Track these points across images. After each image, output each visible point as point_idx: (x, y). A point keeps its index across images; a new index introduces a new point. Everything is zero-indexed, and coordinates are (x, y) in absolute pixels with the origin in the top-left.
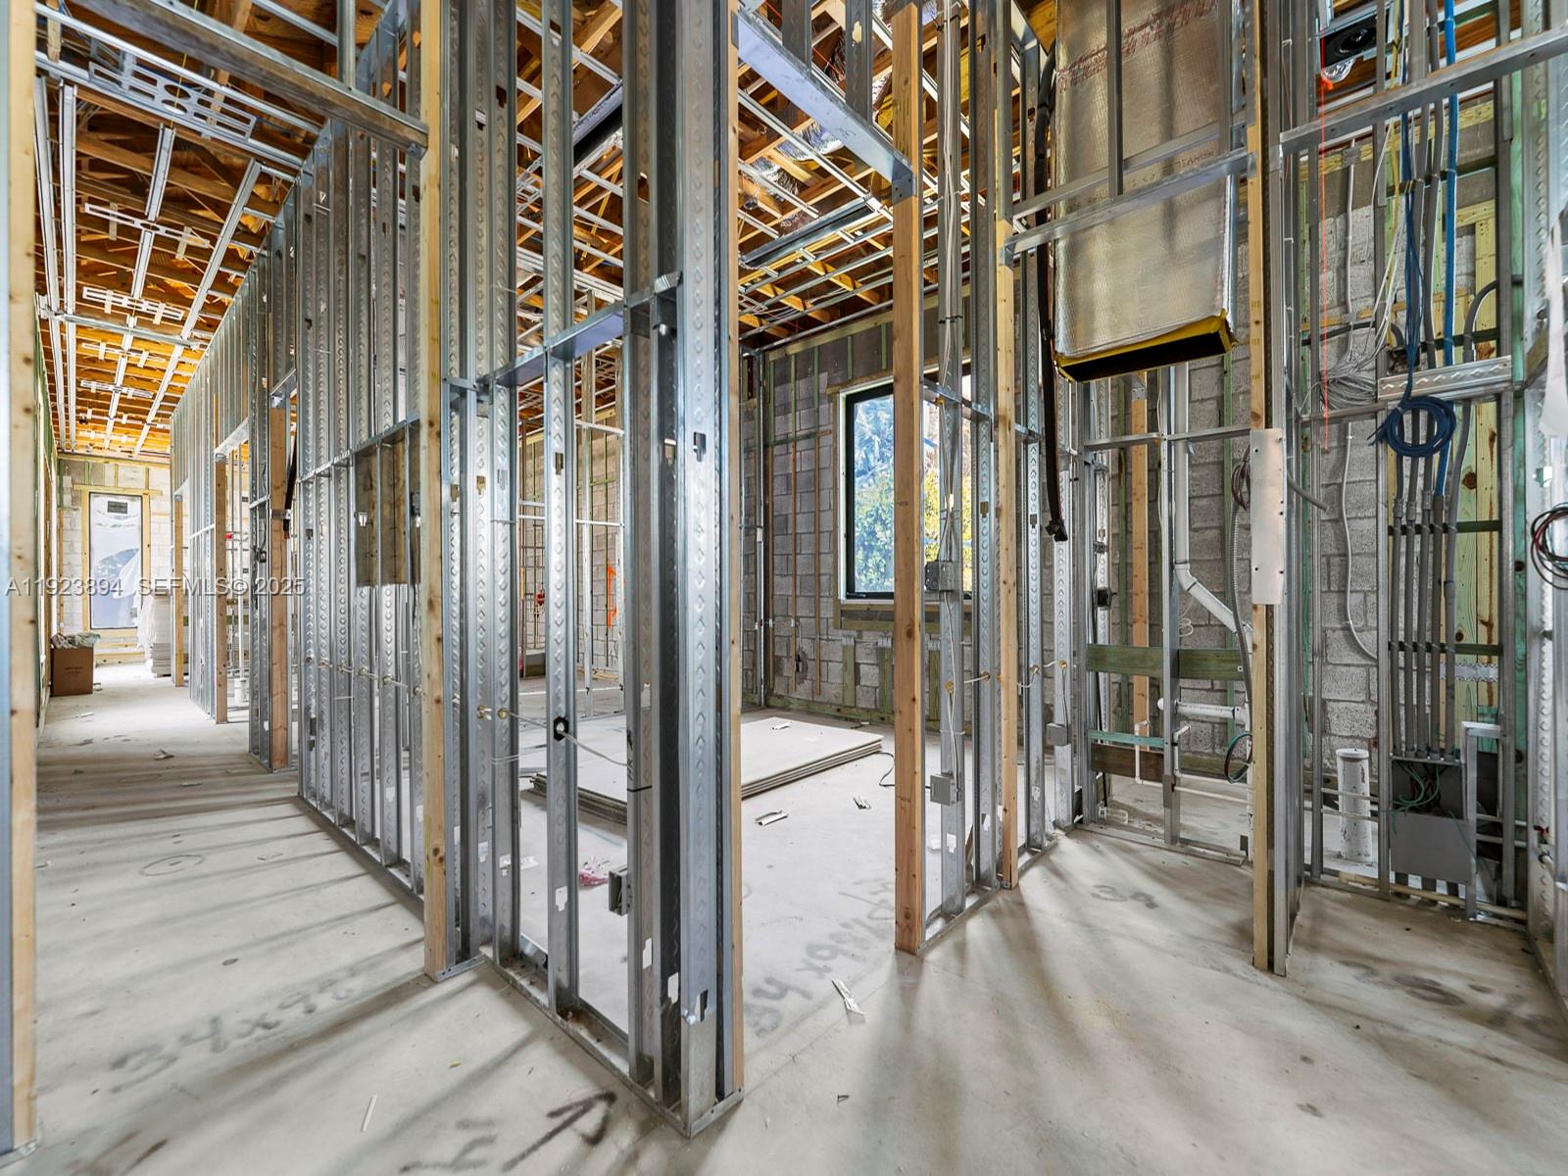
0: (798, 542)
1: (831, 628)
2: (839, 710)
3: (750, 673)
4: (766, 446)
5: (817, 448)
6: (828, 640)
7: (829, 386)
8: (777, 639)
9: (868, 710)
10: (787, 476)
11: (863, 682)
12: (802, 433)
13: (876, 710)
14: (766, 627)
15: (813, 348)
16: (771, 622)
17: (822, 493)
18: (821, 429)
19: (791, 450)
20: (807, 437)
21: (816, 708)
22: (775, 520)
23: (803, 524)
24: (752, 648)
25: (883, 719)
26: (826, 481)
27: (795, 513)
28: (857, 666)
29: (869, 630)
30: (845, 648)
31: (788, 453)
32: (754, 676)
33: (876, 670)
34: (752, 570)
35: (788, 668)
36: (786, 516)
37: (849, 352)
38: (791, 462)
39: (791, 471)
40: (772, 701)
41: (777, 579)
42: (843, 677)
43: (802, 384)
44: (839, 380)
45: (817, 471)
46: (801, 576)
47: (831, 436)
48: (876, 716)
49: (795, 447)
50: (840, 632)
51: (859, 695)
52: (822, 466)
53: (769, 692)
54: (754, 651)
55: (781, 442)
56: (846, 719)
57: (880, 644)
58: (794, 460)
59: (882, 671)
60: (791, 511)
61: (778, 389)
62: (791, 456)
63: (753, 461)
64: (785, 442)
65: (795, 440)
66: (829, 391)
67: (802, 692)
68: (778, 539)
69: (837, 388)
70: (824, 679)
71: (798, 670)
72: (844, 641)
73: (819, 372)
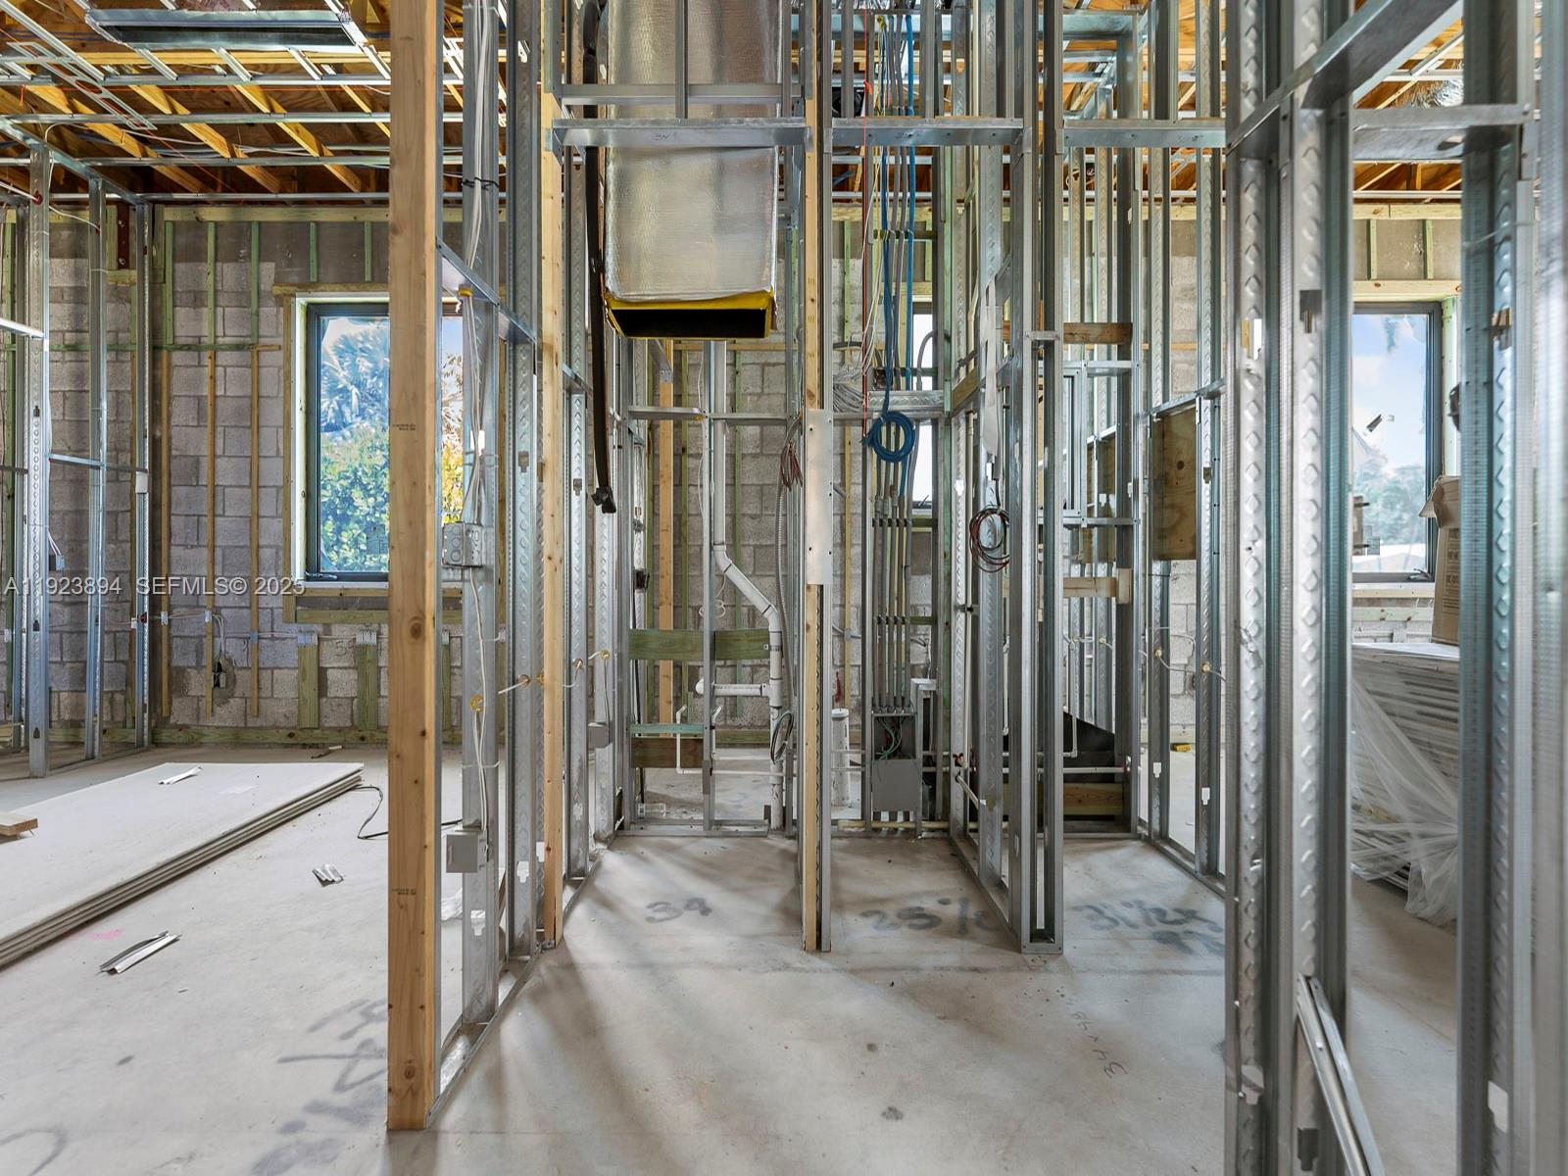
0: (219, 498)
1: (278, 623)
2: (291, 735)
3: (119, 697)
4: (156, 349)
5: (256, 368)
6: (273, 638)
7: (277, 282)
8: (176, 642)
9: (340, 730)
10: (199, 399)
11: (331, 693)
12: (227, 340)
13: (353, 727)
14: (155, 625)
15: (250, 223)
16: (164, 617)
17: (263, 431)
18: (262, 340)
19: (207, 362)
20: (238, 347)
21: (252, 736)
22: (174, 462)
23: (228, 472)
24: (124, 656)
25: (363, 738)
26: (272, 414)
27: (214, 456)
28: (322, 673)
29: (342, 622)
30: (302, 650)
31: (200, 365)
32: (128, 701)
33: (354, 675)
34: (125, 535)
35: (199, 684)
36: (197, 460)
37: (313, 244)
38: (207, 380)
39: (206, 392)
40: (165, 736)
41: (176, 552)
42: (299, 689)
43: (228, 270)
44: (295, 279)
45: (256, 399)
46: (224, 548)
47: (281, 354)
48: (351, 736)
49: (214, 358)
50: (295, 627)
51: (326, 710)
52: (263, 392)
53: (159, 723)
54: (129, 664)
55: (188, 348)
56: (304, 746)
57: (359, 640)
58: (213, 378)
59: (363, 676)
60: (206, 451)
61: (181, 267)
62: (207, 371)
63: (127, 367)
64: (195, 347)
65: (215, 349)
66: (277, 290)
67: (227, 715)
68: (179, 492)
69: (292, 289)
70: (266, 693)
71: (217, 685)
72: (301, 639)
73: (260, 260)
